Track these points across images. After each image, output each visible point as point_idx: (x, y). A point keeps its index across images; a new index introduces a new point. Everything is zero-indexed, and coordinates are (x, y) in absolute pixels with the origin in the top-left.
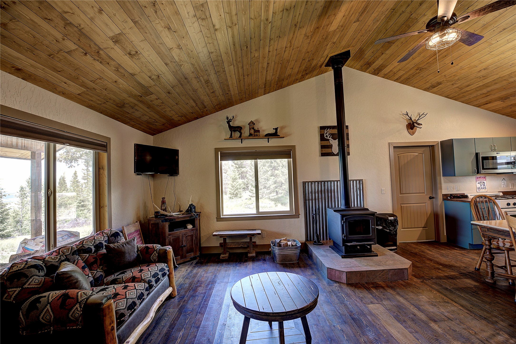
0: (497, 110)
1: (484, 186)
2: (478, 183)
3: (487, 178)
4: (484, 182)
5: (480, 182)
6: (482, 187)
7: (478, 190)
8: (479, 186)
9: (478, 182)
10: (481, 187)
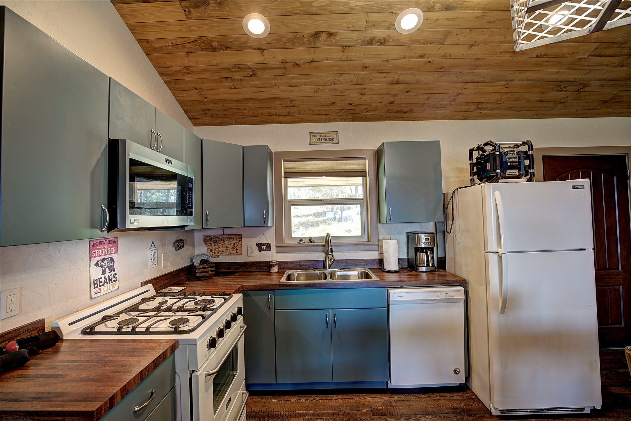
0: (157, 45)
1: (112, 273)
2: (97, 265)
3: (120, 242)
4: (112, 260)
5: (101, 258)
6: (105, 278)
7: (93, 291)
8: (96, 273)
9: (94, 260)
10: (103, 276)
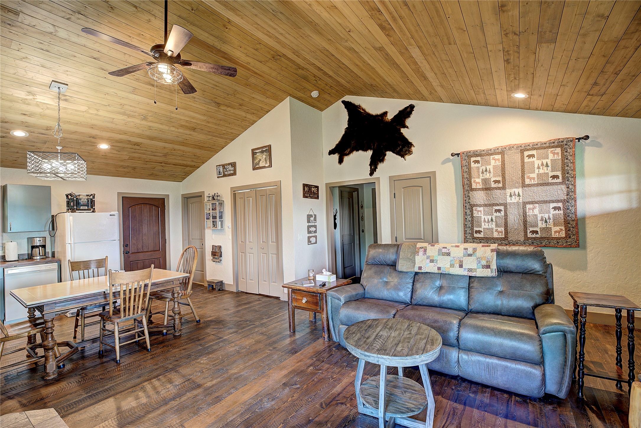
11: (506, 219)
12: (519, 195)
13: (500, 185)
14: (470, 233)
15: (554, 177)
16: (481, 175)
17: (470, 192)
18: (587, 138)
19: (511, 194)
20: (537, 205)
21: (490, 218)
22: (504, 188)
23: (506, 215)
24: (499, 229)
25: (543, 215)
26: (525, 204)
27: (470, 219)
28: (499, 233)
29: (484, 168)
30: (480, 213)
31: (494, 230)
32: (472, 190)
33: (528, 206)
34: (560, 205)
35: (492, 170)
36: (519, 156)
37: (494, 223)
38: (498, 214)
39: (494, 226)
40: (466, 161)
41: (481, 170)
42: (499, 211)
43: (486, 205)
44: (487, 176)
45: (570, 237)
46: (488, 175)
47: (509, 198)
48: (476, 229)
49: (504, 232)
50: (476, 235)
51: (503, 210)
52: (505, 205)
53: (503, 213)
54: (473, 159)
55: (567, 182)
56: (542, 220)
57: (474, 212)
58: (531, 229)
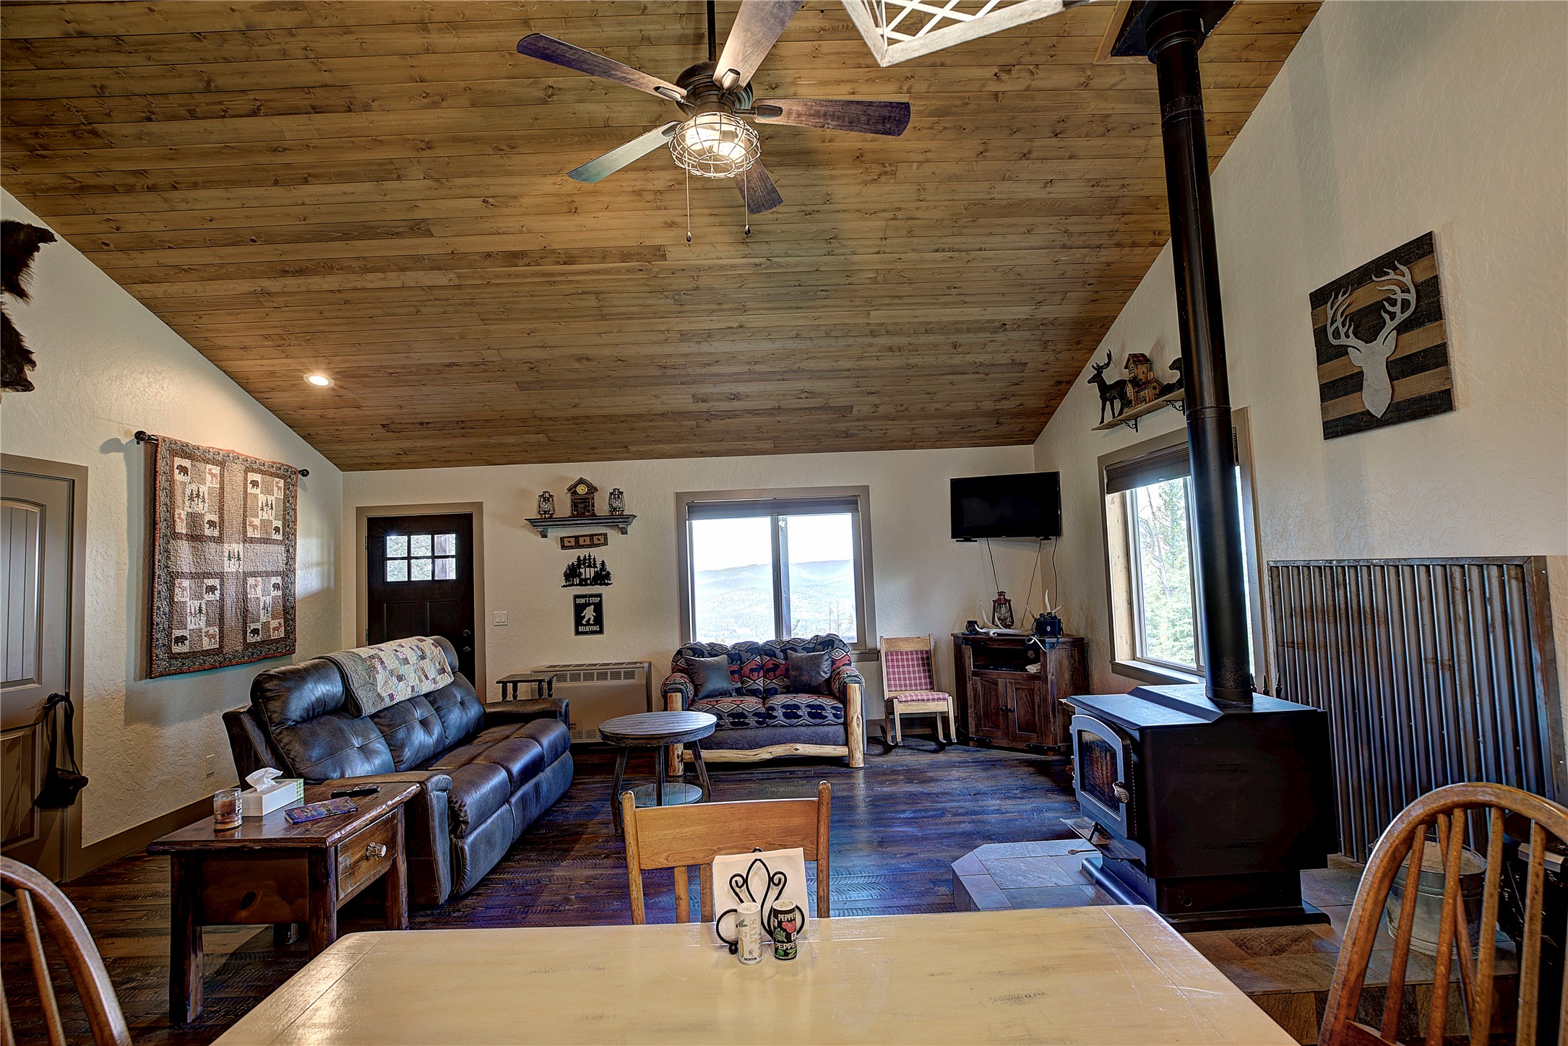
11: (222, 608)
12: (239, 559)
13: (216, 533)
14: (164, 645)
15: (277, 529)
16: (187, 503)
17: (172, 541)
18: (305, 473)
19: (229, 555)
20: (259, 579)
21: (197, 603)
22: (219, 540)
23: (222, 599)
24: (211, 632)
25: (264, 598)
26: (247, 575)
27: (167, 610)
28: (210, 641)
29: (194, 487)
30: (185, 592)
31: (204, 634)
32: (176, 536)
33: (251, 581)
34: (278, 580)
35: (206, 497)
36: (240, 477)
37: (204, 618)
38: (210, 597)
39: (203, 624)
40: (166, 462)
41: (188, 492)
42: (211, 589)
43: (193, 576)
44: (199, 507)
45: (289, 637)
46: (201, 505)
47: (226, 563)
48: (177, 633)
49: (218, 637)
50: (177, 649)
51: (218, 587)
52: (221, 576)
53: (217, 593)
54: (178, 461)
55: (287, 542)
56: (264, 609)
57: (176, 590)
58: (253, 626)
